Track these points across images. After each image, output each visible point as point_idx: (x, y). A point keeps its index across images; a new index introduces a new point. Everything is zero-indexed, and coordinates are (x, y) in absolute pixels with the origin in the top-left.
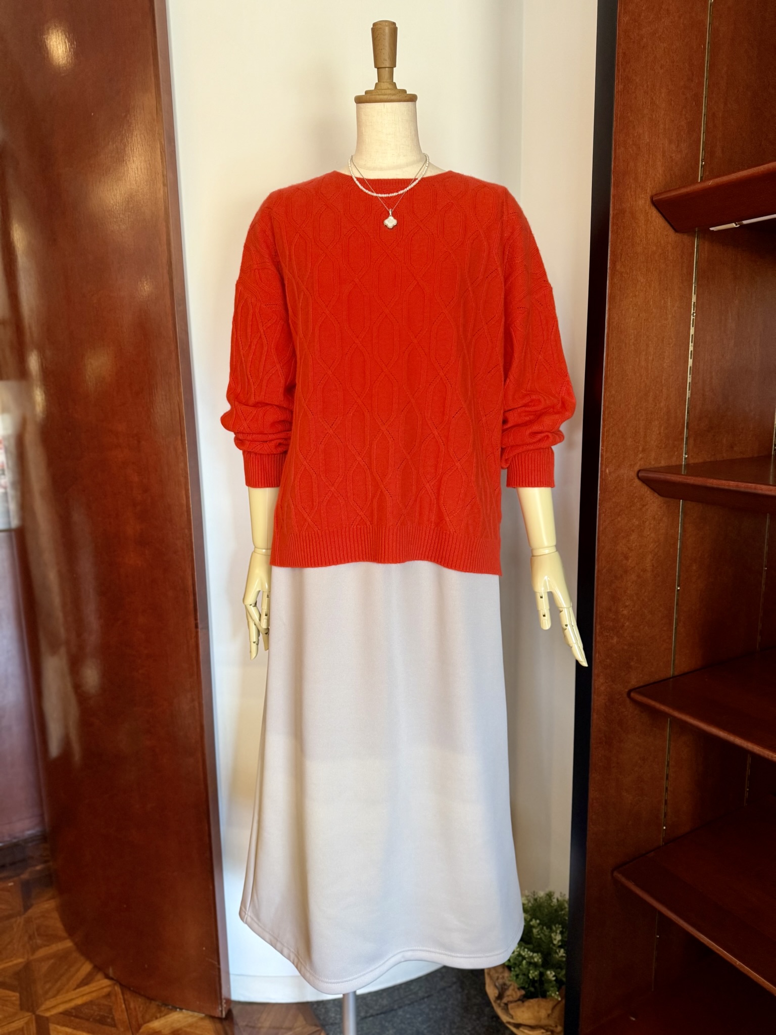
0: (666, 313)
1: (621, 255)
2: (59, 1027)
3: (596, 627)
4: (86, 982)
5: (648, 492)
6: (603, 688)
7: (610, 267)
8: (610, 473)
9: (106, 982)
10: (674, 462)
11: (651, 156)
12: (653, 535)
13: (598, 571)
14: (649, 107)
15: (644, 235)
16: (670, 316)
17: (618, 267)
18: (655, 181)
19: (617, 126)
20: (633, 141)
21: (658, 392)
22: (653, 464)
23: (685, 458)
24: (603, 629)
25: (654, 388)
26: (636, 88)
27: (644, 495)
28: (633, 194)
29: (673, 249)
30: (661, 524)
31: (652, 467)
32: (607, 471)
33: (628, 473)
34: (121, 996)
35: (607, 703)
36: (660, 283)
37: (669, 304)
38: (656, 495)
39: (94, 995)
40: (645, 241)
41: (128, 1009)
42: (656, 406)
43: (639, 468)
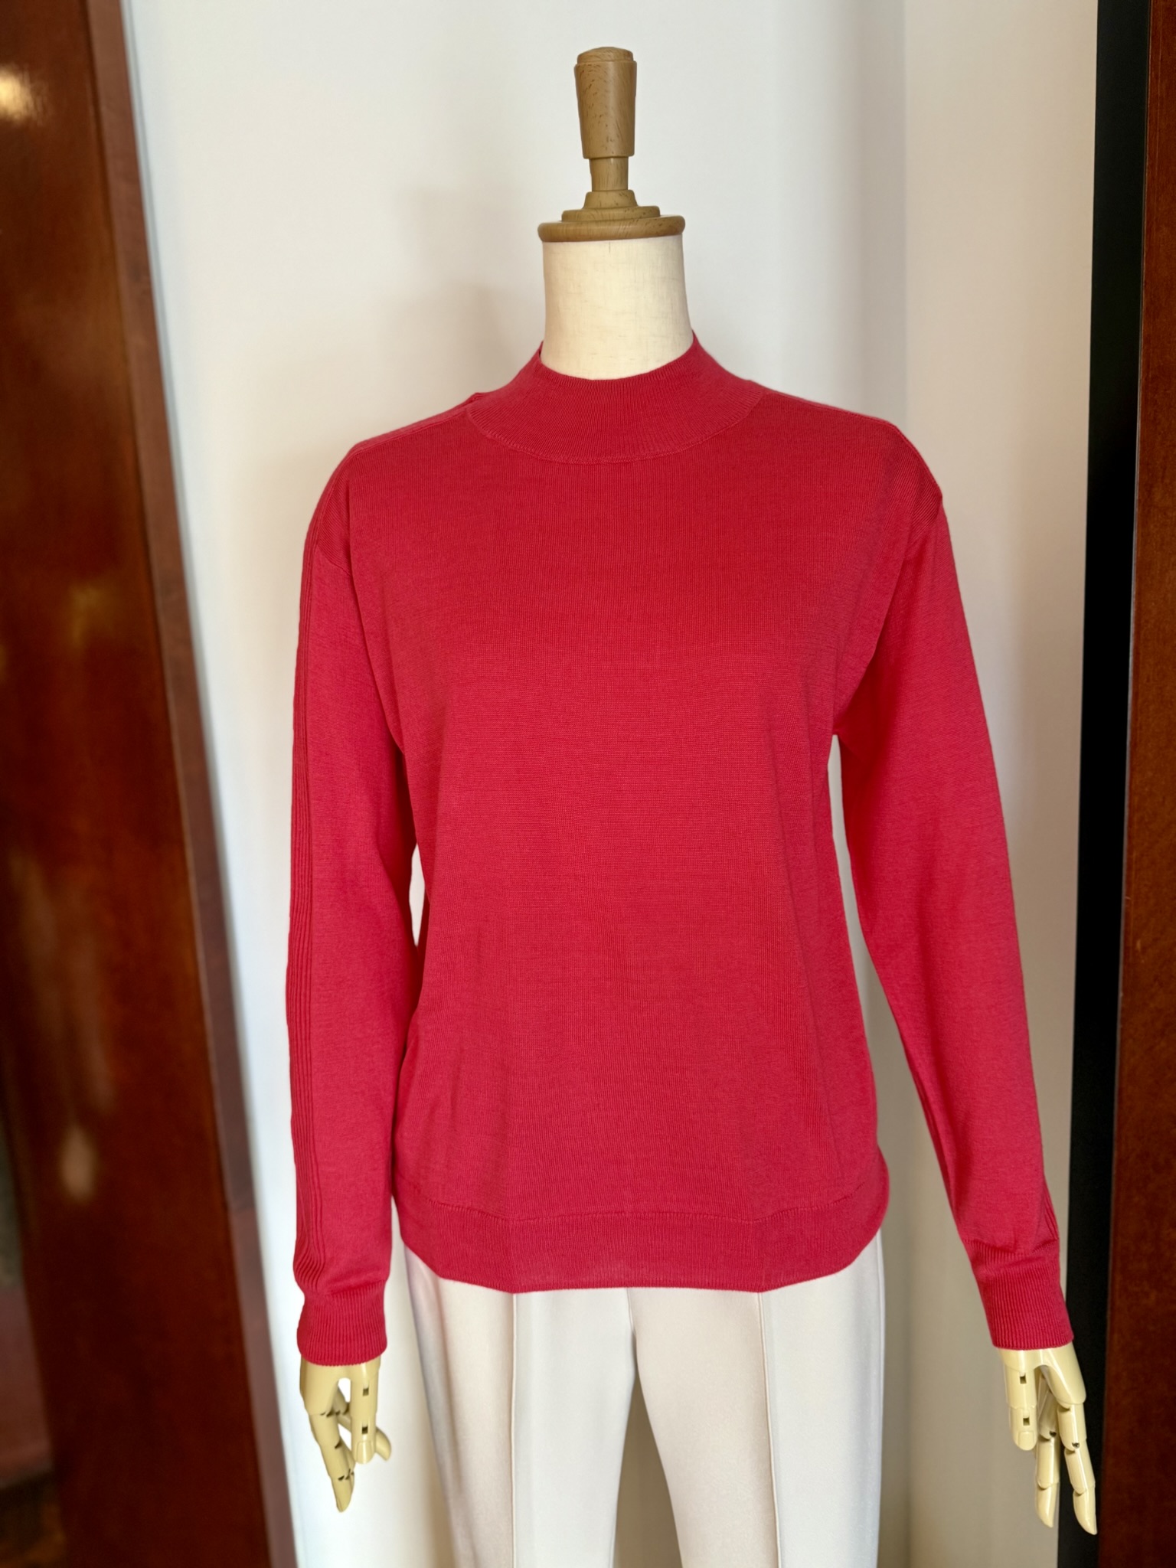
1: (1165, 470)
7: (1139, 501)
8: (1144, 949)
13: (1120, 1162)
17: (1157, 497)
24: (1125, 1282)
32: (1139, 945)
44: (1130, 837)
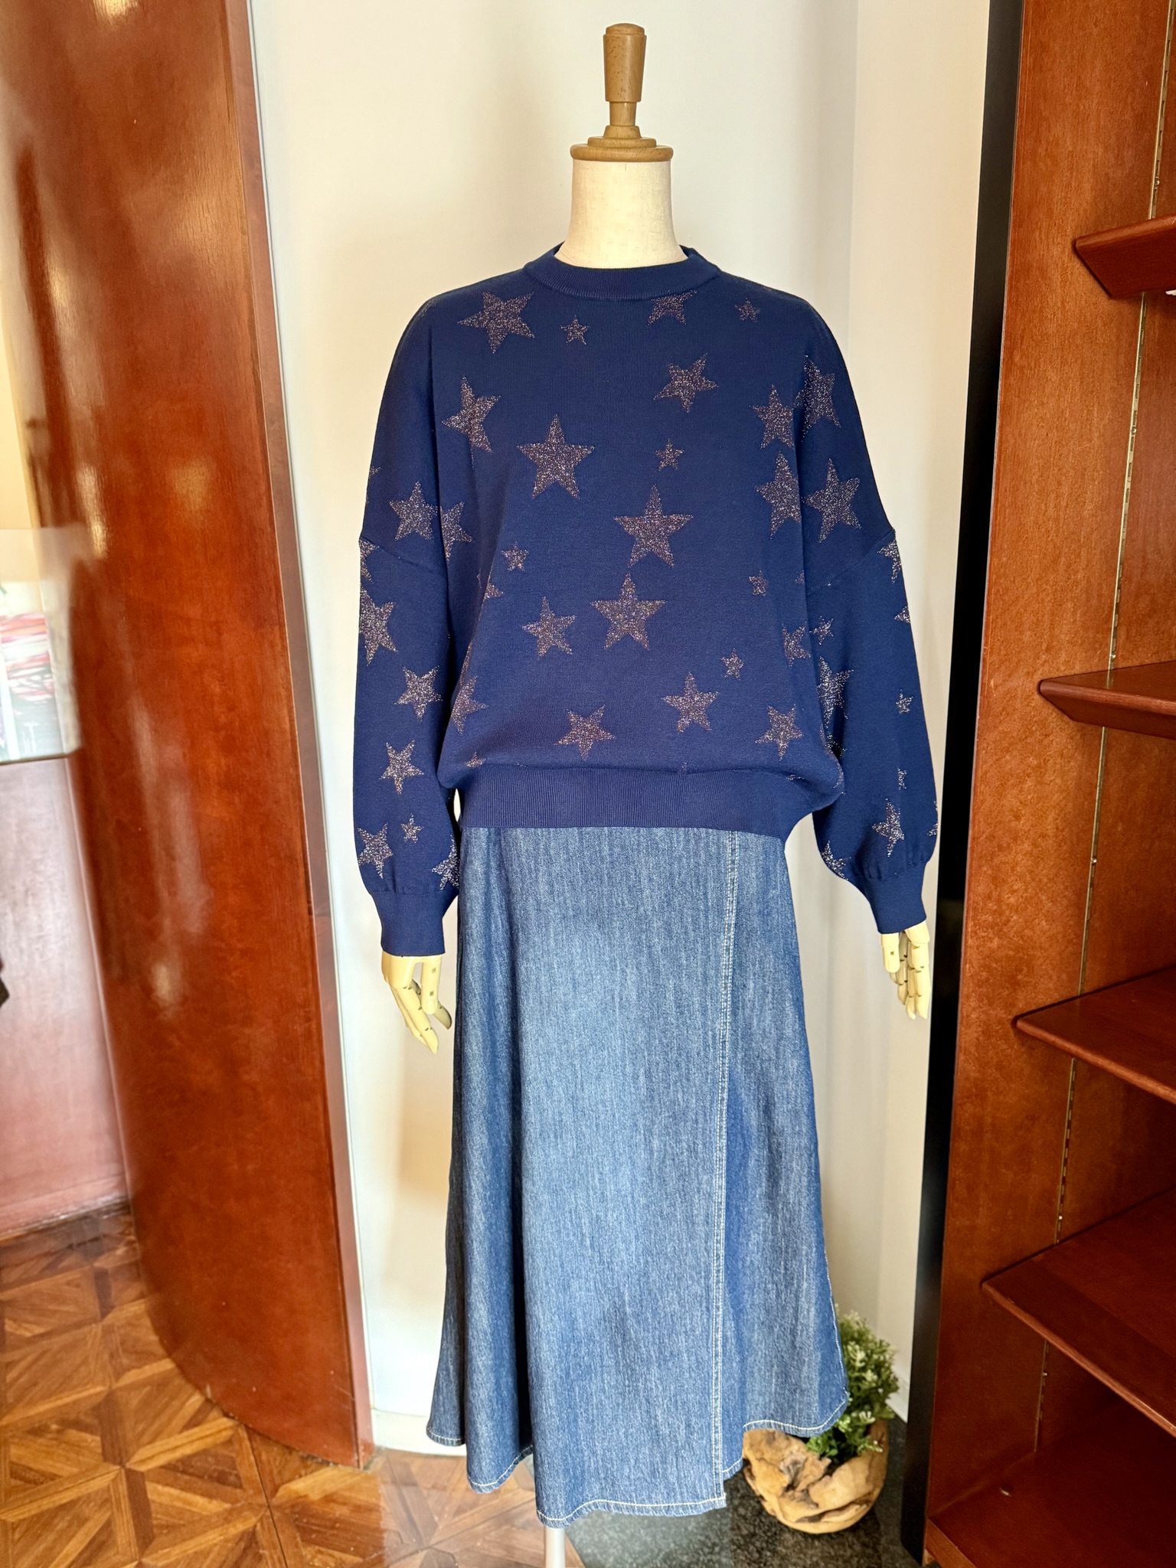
0: (1090, 430)
1: (1023, 337)
2: (160, 1487)
4: (194, 1422)
5: (1054, 714)
6: (974, 1016)
8: (996, 686)
9: (226, 1422)
10: (1094, 666)
11: (1075, 174)
12: (1058, 781)
13: (974, 839)
14: (1074, 92)
15: (1059, 304)
16: (1096, 435)
17: (1017, 359)
18: (1079, 214)
19: (1021, 126)
20: (1047, 150)
21: (1073, 557)
22: (1063, 671)
23: (1112, 660)
24: (977, 927)
25: (1067, 550)
26: (1054, 62)
27: (1046, 719)
28: (1043, 237)
29: (1105, 326)
30: (1072, 764)
31: (1061, 675)
32: (992, 683)
33: (1024, 684)
34: (247, 1443)
35: (980, 1038)
36: (1082, 382)
37: (1096, 415)
38: (1066, 718)
39: (209, 1440)
40: (1060, 315)
41: (258, 1462)
42: (1069, 579)
43: (1042, 678)
44: (988, 603)
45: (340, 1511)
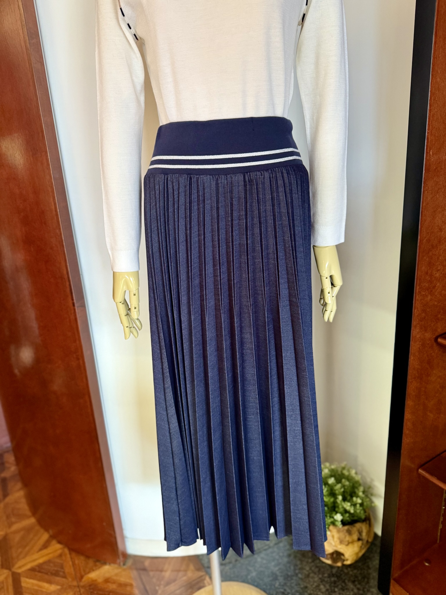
2: (28, 580)
3: (416, 287)
4: (45, 546)
6: (418, 336)
8: (433, 154)
9: (59, 546)
13: (420, 241)
24: (421, 289)
32: (431, 153)
34: (68, 556)
35: (420, 348)
39: (51, 556)
41: (74, 564)
45: (112, 587)
